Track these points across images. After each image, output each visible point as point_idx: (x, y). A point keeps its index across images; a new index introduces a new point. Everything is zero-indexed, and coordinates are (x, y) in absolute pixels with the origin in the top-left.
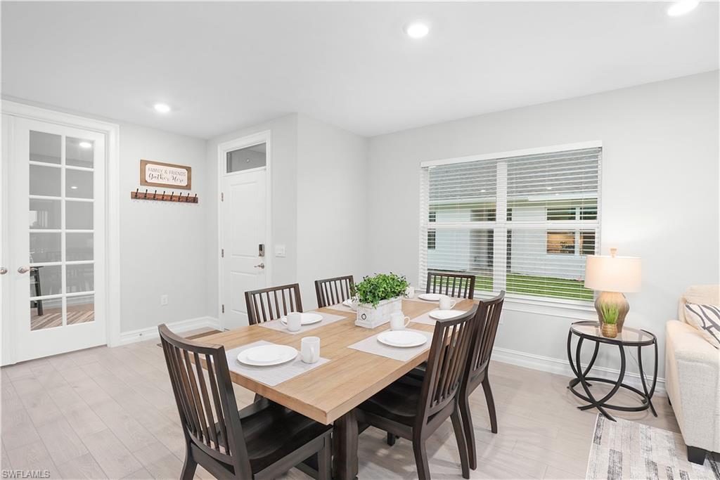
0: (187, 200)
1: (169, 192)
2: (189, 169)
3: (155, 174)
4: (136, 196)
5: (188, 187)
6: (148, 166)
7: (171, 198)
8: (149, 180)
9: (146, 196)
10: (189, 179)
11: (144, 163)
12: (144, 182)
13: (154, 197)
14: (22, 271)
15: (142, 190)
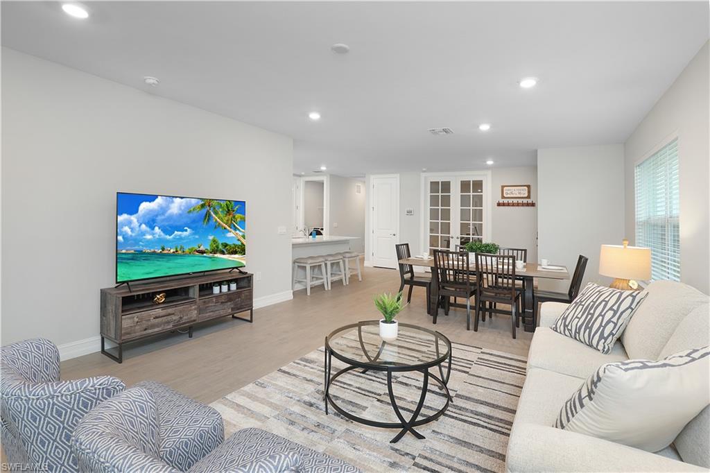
0: (528, 205)
1: (515, 201)
2: (529, 187)
3: (509, 192)
4: (499, 205)
5: (529, 197)
6: (505, 188)
7: (518, 205)
8: (505, 195)
9: (504, 205)
10: (529, 192)
11: (503, 187)
12: (503, 197)
13: (508, 205)
14: (458, 238)
15: (501, 201)
